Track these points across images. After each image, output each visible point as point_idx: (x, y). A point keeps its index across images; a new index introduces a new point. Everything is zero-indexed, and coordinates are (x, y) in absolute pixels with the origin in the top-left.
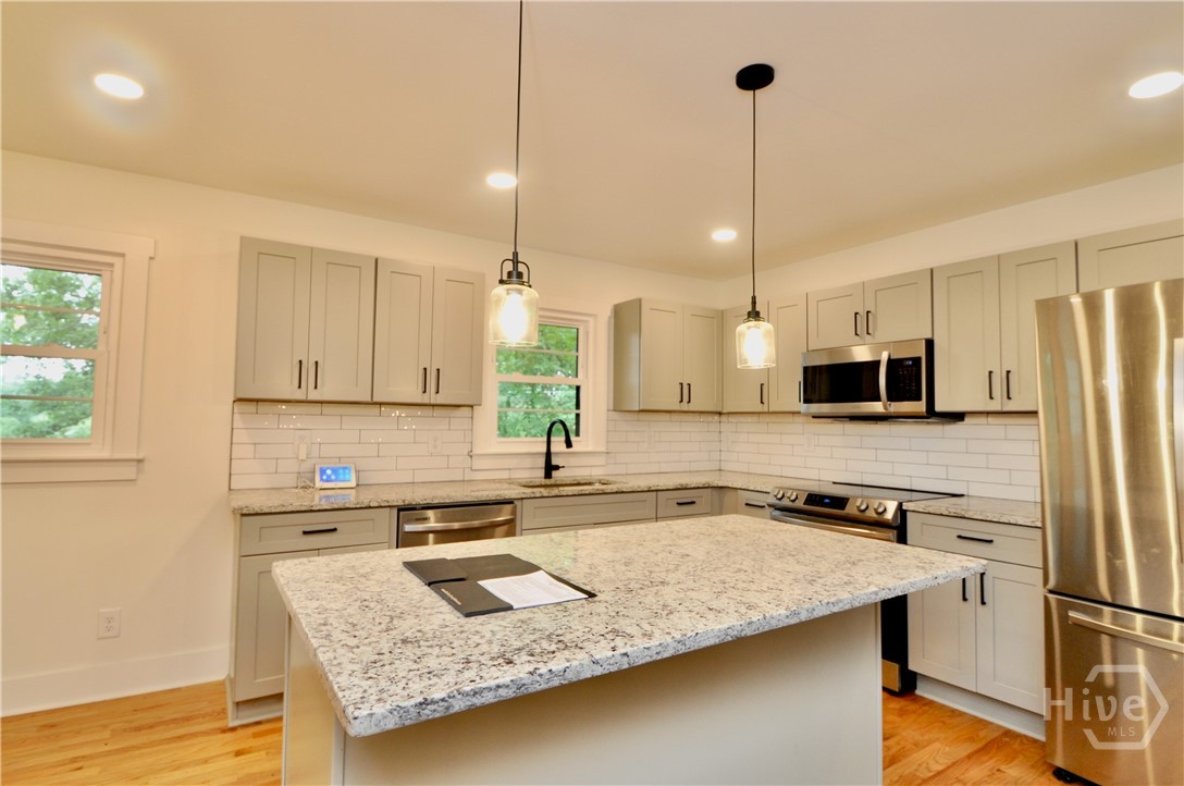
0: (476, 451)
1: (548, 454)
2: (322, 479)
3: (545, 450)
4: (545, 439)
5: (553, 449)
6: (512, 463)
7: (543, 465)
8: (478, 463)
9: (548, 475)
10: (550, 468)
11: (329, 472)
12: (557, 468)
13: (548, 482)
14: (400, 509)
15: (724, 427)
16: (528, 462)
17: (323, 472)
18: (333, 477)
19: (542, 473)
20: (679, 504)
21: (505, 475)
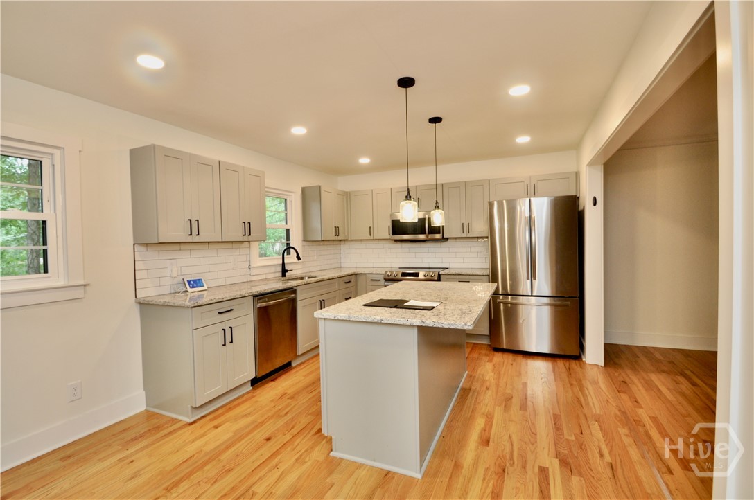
0: (252, 265)
1: (283, 264)
2: (190, 287)
3: (281, 262)
4: (281, 256)
5: (285, 262)
6: (266, 270)
7: (281, 270)
8: (254, 272)
9: (284, 275)
10: (284, 271)
11: (192, 282)
12: (287, 271)
13: (284, 278)
14: (255, 296)
15: (342, 247)
16: (273, 270)
17: (189, 282)
18: (195, 285)
19: (281, 274)
20: (346, 283)
21: (264, 277)
